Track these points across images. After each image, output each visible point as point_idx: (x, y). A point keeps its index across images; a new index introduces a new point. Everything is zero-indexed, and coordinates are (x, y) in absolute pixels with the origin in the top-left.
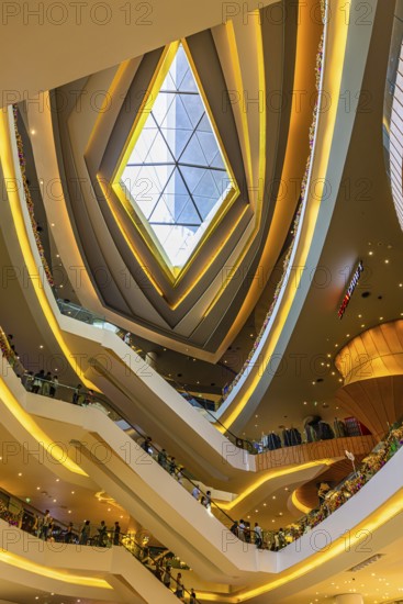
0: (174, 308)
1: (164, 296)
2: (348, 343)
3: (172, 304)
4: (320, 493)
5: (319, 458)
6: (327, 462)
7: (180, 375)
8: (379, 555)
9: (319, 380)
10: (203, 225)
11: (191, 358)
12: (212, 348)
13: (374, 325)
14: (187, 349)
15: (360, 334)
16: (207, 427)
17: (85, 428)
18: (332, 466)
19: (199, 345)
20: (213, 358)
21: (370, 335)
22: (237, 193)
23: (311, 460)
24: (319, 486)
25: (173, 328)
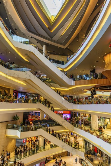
0: (52, 31)
1: (48, 28)
3: (51, 30)
7: (54, 51)
9: (97, 61)
11: (57, 47)
12: (64, 44)
14: (56, 45)
19: (60, 44)
20: (65, 47)
25: (52, 38)
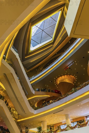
0: (26, 58)
2: (61, 76)
4: (43, 102)
5: (48, 95)
6: (49, 96)
8: (63, 110)
10: (40, 44)
13: (67, 74)
15: (64, 75)
16: (29, 82)
17: (11, 71)
18: (49, 97)
20: (27, 71)
21: (66, 76)
22: (52, 42)
23: (46, 95)
24: (43, 101)
